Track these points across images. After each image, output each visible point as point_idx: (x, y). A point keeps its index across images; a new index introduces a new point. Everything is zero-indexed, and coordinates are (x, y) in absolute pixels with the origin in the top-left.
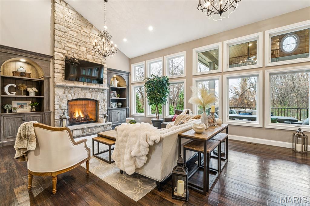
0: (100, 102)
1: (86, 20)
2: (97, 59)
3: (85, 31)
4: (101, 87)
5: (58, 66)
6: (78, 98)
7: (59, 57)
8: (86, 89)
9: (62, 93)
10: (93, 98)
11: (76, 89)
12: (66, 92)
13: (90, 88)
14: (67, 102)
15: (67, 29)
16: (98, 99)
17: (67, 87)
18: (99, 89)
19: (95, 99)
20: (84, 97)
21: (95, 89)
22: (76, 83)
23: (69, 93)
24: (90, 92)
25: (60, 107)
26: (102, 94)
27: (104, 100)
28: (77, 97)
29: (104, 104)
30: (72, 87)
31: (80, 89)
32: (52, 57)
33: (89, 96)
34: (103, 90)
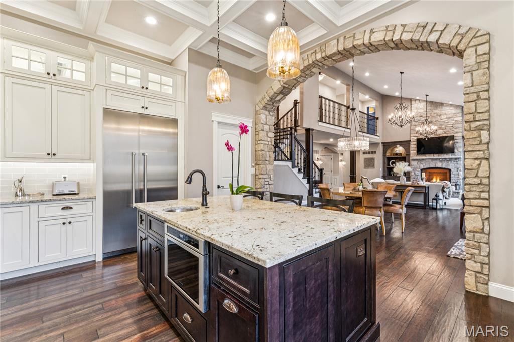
0: (452, 170)
1: (435, 102)
2: (448, 131)
3: (436, 112)
4: (454, 157)
5: (413, 146)
6: (429, 167)
7: (414, 139)
8: (436, 159)
9: (416, 164)
10: (444, 167)
11: (427, 160)
12: (419, 163)
13: (440, 159)
14: (420, 170)
15: (419, 119)
16: (449, 168)
17: (419, 160)
18: (451, 159)
19: (446, 167)
20: (434, 167)
21: (445, 159)
22: (427, 155)
23: (421, 164)
24: (441, 162)
25: (415, 174)
26: (455, 162)
27: (458, 169)
28: (427, 166)
29: (457, 173)
30: (423, 159)
31: (430, 160)
32: (410, 141)
33: (439, 165)
34: (456, 159)
